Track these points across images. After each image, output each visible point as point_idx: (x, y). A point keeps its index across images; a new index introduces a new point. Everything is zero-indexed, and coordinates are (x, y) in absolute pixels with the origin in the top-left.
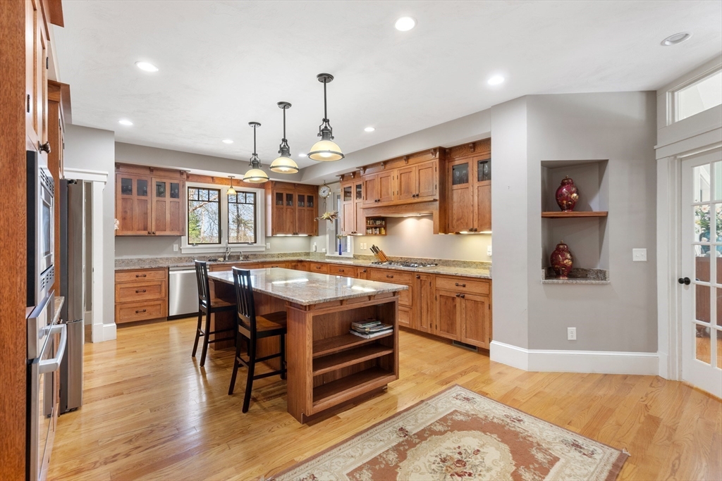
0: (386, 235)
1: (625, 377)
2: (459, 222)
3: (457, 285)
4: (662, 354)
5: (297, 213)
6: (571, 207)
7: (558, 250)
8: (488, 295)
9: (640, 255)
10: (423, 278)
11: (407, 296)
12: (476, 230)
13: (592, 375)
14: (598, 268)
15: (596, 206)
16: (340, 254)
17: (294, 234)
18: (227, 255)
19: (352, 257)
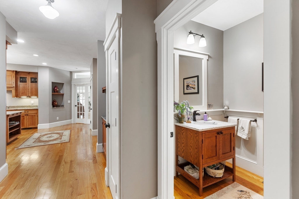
1: (67, 125)
3: (25, 112)
4: (72, 119)
6: (57, 92)
7: (54, 101)
8: (37, 113)
9: (69, 102)
12: (30, 96)
13: (61, 126)
14: (62, 105)
15: (61, 92)
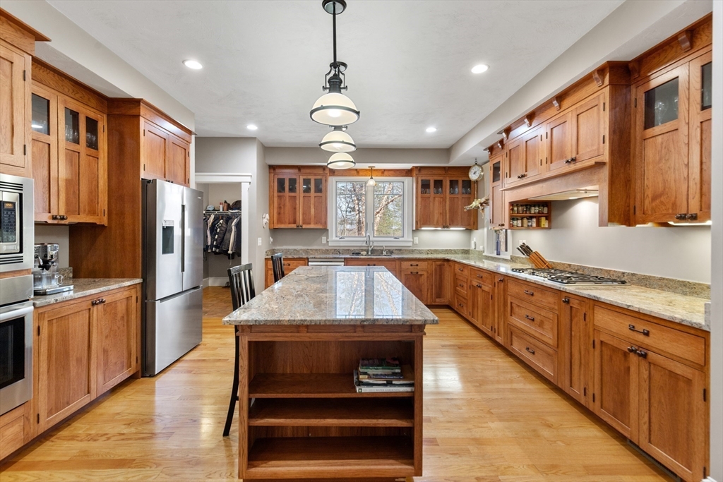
0: (550, 228)
2: (658, 201)
3: (632, 328)
5: (448, 203)
8: (703, 367)
10: (575, 303)
11: (552, 329)
12: (694, 218)
16: (498, 254)
17: (444, 227)
18: (370, 249)
19: (509, 258)
